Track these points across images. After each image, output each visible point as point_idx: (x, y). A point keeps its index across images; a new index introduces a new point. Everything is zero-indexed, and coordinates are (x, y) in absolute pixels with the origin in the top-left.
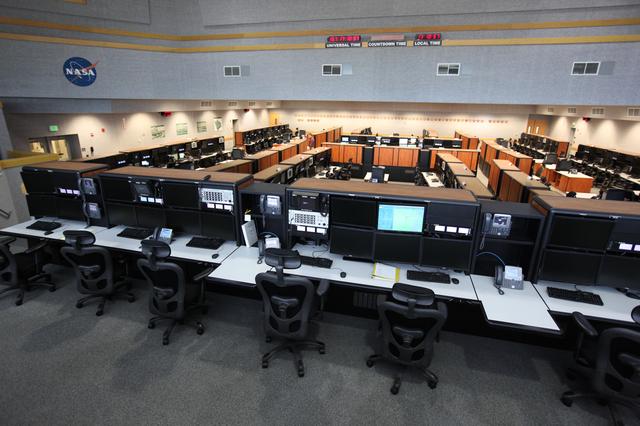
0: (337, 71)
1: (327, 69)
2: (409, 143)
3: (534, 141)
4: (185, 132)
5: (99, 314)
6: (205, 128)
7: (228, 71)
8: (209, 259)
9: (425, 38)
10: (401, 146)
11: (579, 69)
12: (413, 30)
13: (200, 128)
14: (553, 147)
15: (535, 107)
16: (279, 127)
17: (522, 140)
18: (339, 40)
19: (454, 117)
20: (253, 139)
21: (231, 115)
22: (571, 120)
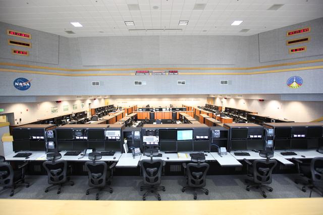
0: (140, 83)
1: (136, 83)
2: (166, 110)
3: (210, 106)
4: (67, 110)
5: (59, 193)
6: (76, 107)
7: (94, 84)
8: (112, 159)
9: (172, 72)
10: (163, 111)
11: (222, 83)
12: (167, 69)
13: (74, 107)
14: (217, 108)
15: (209, 95)
16: (110, 106)
17: (206, 107)
18: (140, 72)
19: (180, 99)
20: (99, 111)
21: (88, 101)
22: (221, 99)
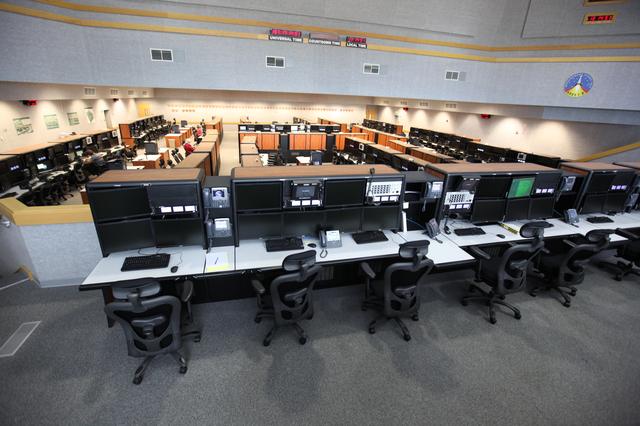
0: (280, 63)
1: (271, 61)
2: (299, 129)
4: (56, 125)
6: (77, 120)
7: (156, 55)
9: (355, 41)
10: (293, 132)
11: (449, 75)
13: (73, 121)
14: (393, 128)
18: (281, 33)
20: (140, 131)
21: (102, 105)
22: (394, 109)
